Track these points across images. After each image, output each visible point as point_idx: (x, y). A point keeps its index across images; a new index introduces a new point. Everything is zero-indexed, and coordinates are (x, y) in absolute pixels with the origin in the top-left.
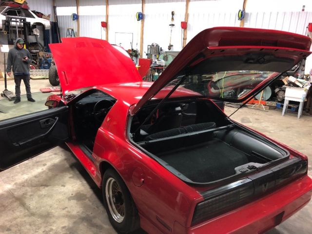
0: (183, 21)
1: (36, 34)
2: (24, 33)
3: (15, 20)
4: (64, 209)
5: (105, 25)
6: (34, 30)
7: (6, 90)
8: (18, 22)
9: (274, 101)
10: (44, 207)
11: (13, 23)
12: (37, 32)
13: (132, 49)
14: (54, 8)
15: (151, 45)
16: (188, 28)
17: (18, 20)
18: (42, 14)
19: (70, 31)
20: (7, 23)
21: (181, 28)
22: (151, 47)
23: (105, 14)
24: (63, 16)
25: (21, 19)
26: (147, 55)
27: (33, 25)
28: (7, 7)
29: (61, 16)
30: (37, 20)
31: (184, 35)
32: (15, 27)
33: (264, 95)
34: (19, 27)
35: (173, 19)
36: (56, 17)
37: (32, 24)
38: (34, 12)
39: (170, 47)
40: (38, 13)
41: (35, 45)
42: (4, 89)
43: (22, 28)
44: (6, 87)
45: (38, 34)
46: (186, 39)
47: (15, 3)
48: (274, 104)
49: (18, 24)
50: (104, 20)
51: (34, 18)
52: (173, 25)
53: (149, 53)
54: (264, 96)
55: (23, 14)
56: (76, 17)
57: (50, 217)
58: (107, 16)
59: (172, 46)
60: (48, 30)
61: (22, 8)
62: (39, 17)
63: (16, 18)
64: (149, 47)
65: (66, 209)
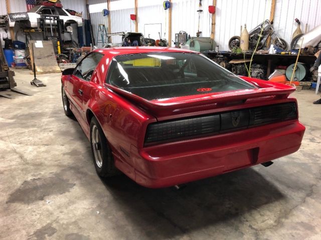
0: (211, 5)
1: (69, 31)
2: (58, 30)
3: (49, 18)
4: (56, 161)
5: (134, 17)
6: (68, 28)
7: (35, 79)
8: (51, 19)
9: (310, 81)
10: (39, 159)
11: (47, 21)
12: (70, 29)
13: (161, 40)
14: (87, 6)
15: (178, 33)
16: (216, 13)
17: (52, 18)
18: (75, 12)
19: (102, 26)
20: (41, 22)
21: (209, 13)
22: (179, 36)
23: (134, 7)
24: (95, 13)
25: (54, 17)
26: (175, 43)
27: (66, 23)
28: (42, 6)
29: (94, 13)
30: (71, 17)
31: (213, 20)
32: (49, 25)
33: (298, 75)
34: (53, 25)
35: (200, 4)
36: (89, 15)
37: (65, 21)
38: (67, 10)
39: (199, 33)
40: (71, 11)
41: (69, 42)
42: (34, 78)
43: (56, 26)
44: (35, 76)
45: (71, 31)
46: (215, 24)
47: (49, 3)
48: (309, 83)
49: (52, 21)
50: (134, 13)
51: (67, 15)
52: (201, 11)
53: (177, 41)
54: (298, 77)
55: (57, 13)
56: (106, 13)
57: (43, 166)
58: (136, 9)
59: (201, 32)
60: (81, 27)
61: (56, 7)
62: (72, 14)
63: (50, 17)
64: (177, 35)
65: (59, 162)
